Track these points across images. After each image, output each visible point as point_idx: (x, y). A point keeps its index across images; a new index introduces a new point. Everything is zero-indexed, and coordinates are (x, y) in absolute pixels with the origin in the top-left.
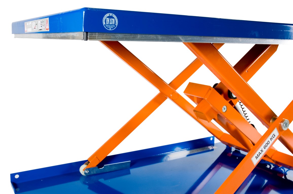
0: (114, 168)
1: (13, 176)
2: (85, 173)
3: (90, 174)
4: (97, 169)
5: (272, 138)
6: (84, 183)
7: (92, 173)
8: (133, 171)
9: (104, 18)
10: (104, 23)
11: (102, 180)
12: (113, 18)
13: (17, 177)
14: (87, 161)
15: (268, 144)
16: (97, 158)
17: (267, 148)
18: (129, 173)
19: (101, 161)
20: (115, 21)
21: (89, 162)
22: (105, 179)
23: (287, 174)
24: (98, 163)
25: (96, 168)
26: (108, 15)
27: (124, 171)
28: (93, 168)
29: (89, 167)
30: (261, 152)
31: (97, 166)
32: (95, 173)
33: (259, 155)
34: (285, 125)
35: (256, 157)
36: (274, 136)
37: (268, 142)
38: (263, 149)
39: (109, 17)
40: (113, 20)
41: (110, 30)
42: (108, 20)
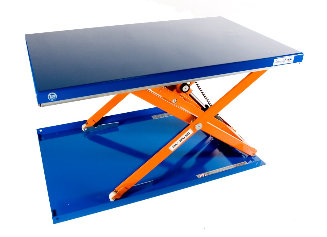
1: (38, 130)
13: (41, 131)
15: (183, 139)
25: (92, 127)
28: (91, 127)
29: (88, 126)
30: (177, 144)
31: (93, 125)
34: (198, 126)
35: (173, 147)
36: (188, 134)
37: (184, 138)
38: (179, 142)
39: (52, 95)
40: (54, 95)
41: (53, 100)
42: (51, 96)
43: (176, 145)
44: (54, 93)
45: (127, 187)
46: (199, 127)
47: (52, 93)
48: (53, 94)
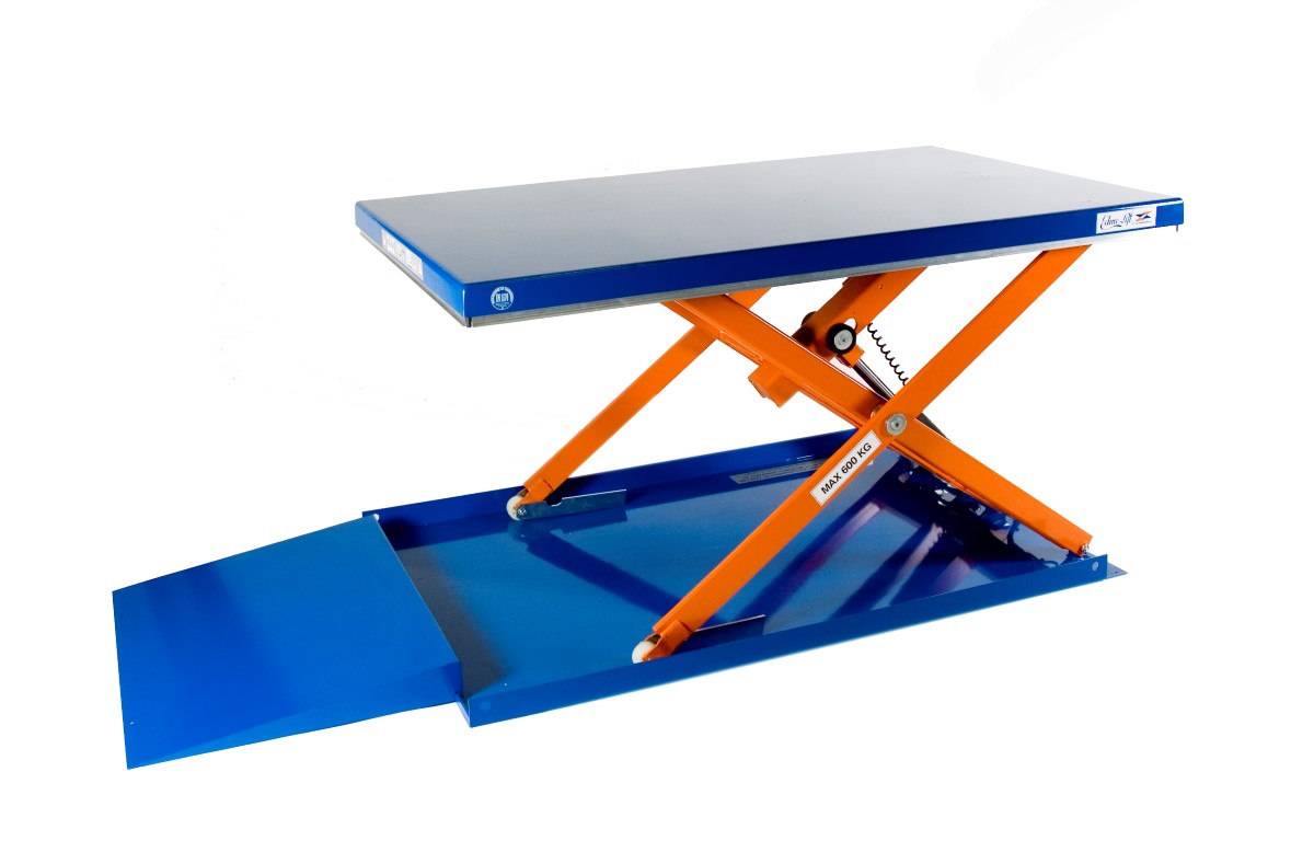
0: (585, 505)
2: (518, 516)
3: (530, 518)
4: (545, 508)
6: (518, 538)
7: (534, 515)
8: (630, 513)
9: (493, 295)
10: (493, 302)
11: (558, 533)
12: (506, 293)
14: (522, 488)
16: (546, 482)
17: (851, 472)
18: (624, 519)
19: (554, 488)
20: (509, 295)
21: (527, 491)
22: (566, 531)
23: (1018, 530)
24: (546, 492)
26: (498, 290)
27: (609, 513)
32: (540, 514)
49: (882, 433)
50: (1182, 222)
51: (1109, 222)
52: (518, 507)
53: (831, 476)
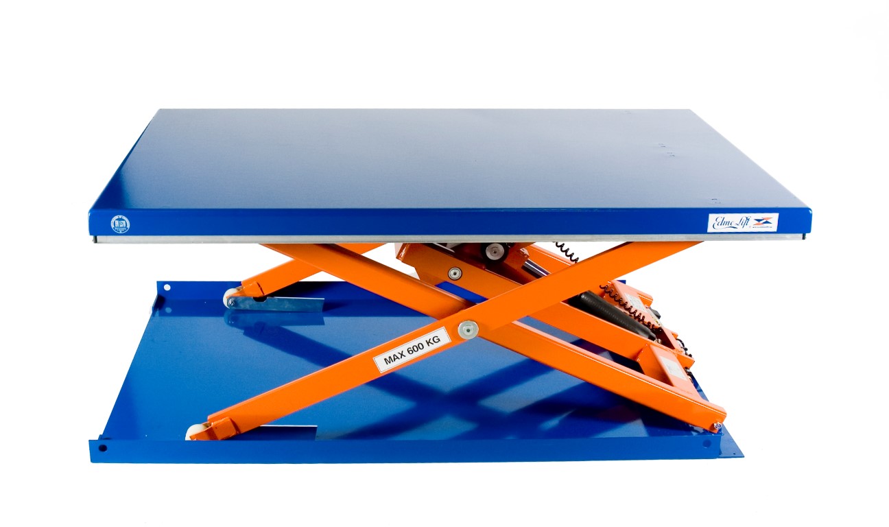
0: (288, 307)
1: (161, 285)
2: (229, 305)
3: (238, 307)
4: (252, 303)
5: (432, 341)
7: (242, 306)
8: (327, 319)
10: (113, 226)
12: (123, 220)
13: (167, 287)
15: (418, 348)
16: (259, 286)
17: (416, 355)
18: (322, 323)
21: (242, 287)
28: (246, 298)
29: (238, 295)
30: (399, 356)
32: (248, 307)
33: (395, 359)
34: (465, 328)
35: (385, 359)
36: (435, 339)
37: (421, 346)
38: (405, 353)
39: (119, 219)
40: (124, 222)
41: (121, 232)
42: (117, 222)
43: (396, 358)
44: (124, 218)
45: (237, 422)
46: (468, 331)
47: (120, 217)
48: (121, 219)
49: (453, 333)
50: (809, 231)
51: (723, 223)
52: (230, 298)
53: (396, 351)
